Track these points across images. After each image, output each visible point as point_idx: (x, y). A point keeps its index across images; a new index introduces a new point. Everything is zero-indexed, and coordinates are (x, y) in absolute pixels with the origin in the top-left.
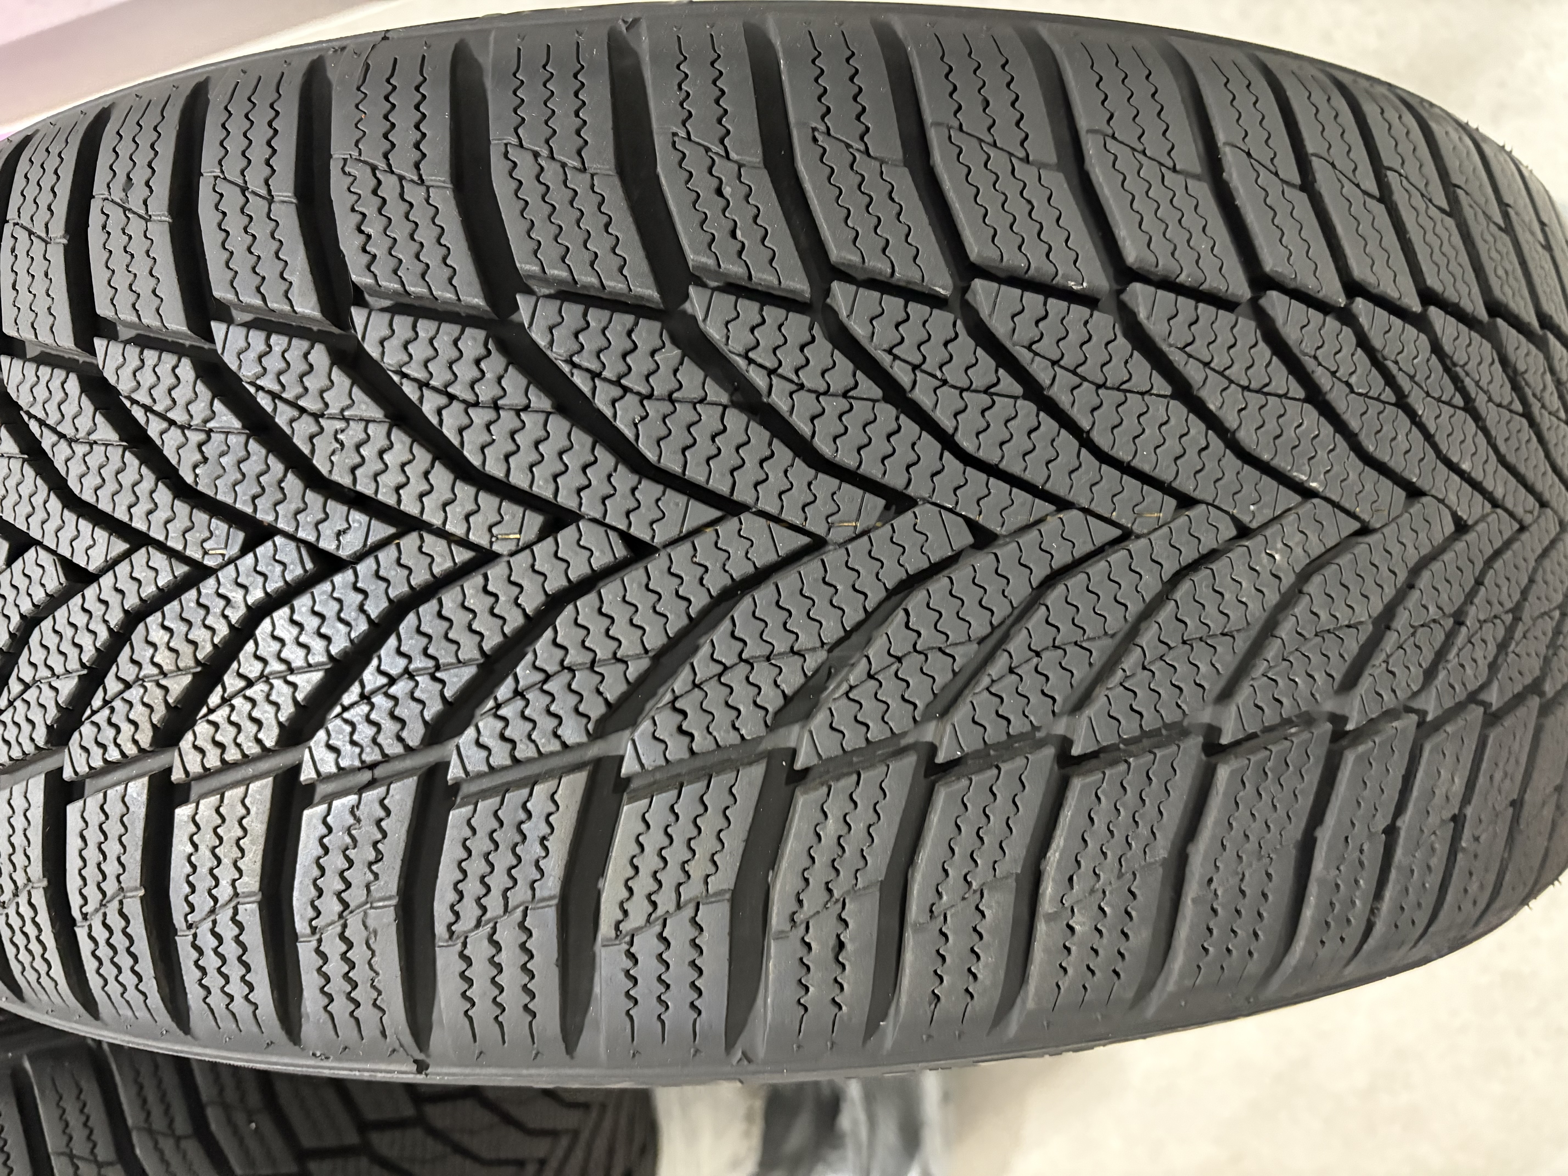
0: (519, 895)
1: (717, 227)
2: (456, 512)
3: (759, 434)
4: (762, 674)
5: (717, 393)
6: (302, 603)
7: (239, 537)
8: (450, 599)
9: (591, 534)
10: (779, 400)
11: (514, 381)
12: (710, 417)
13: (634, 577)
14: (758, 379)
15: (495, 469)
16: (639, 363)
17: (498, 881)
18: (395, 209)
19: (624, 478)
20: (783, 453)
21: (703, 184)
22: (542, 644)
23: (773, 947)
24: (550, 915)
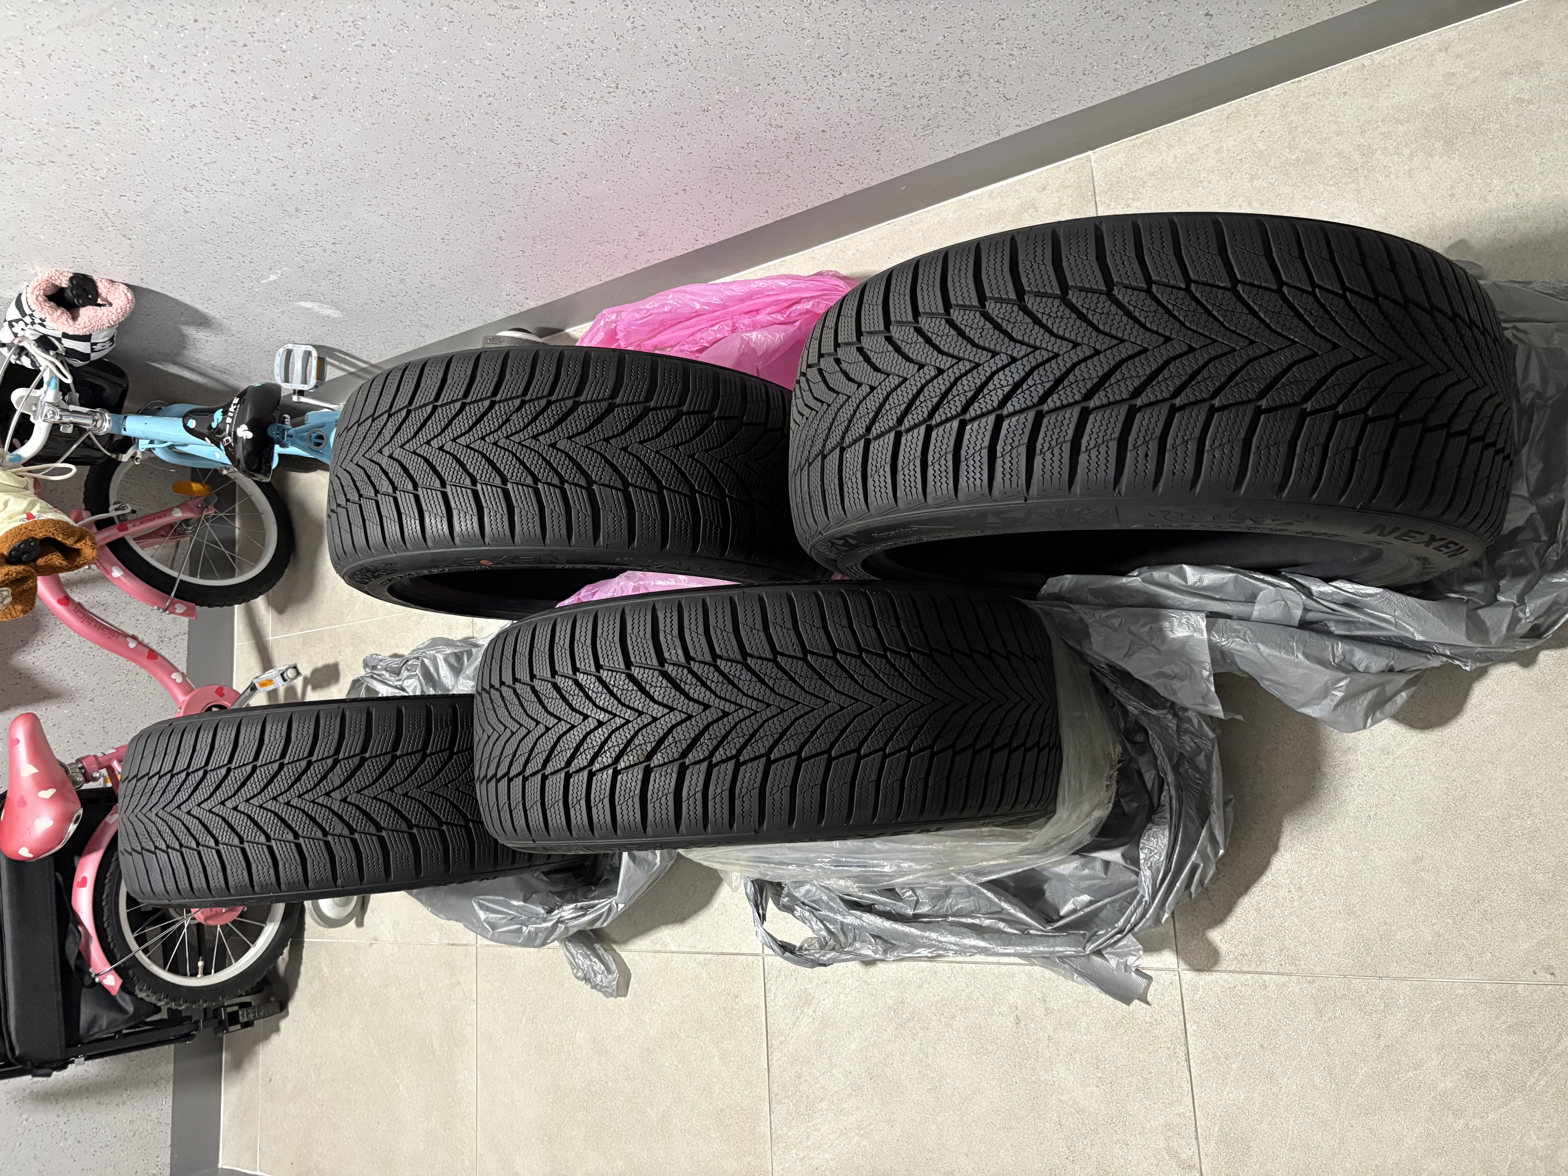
0: (1061, 439)
1: (1122, 272)
2: (1050, 344)
3: (1131, 322)
4: (1129, 382)
5: (1120, 312)
6: (1007, 369)
7: (990, 355)
8: (1047, 366)
9: (1085, 348)
10: (1137, 314)
11: (1067, 311)
12: (1118, 318)
13: (1096, 359)
14: (1131, 308)
15: (1061, 333)
16: (1100, 305)
17: (1055, 437)
18: (1037, 271)
19: (1095, 334)
20: (1137, 326)
21: (1119, 262)
22: (1071, 376)
23: (1129, 454)
24: (1068, 445)
